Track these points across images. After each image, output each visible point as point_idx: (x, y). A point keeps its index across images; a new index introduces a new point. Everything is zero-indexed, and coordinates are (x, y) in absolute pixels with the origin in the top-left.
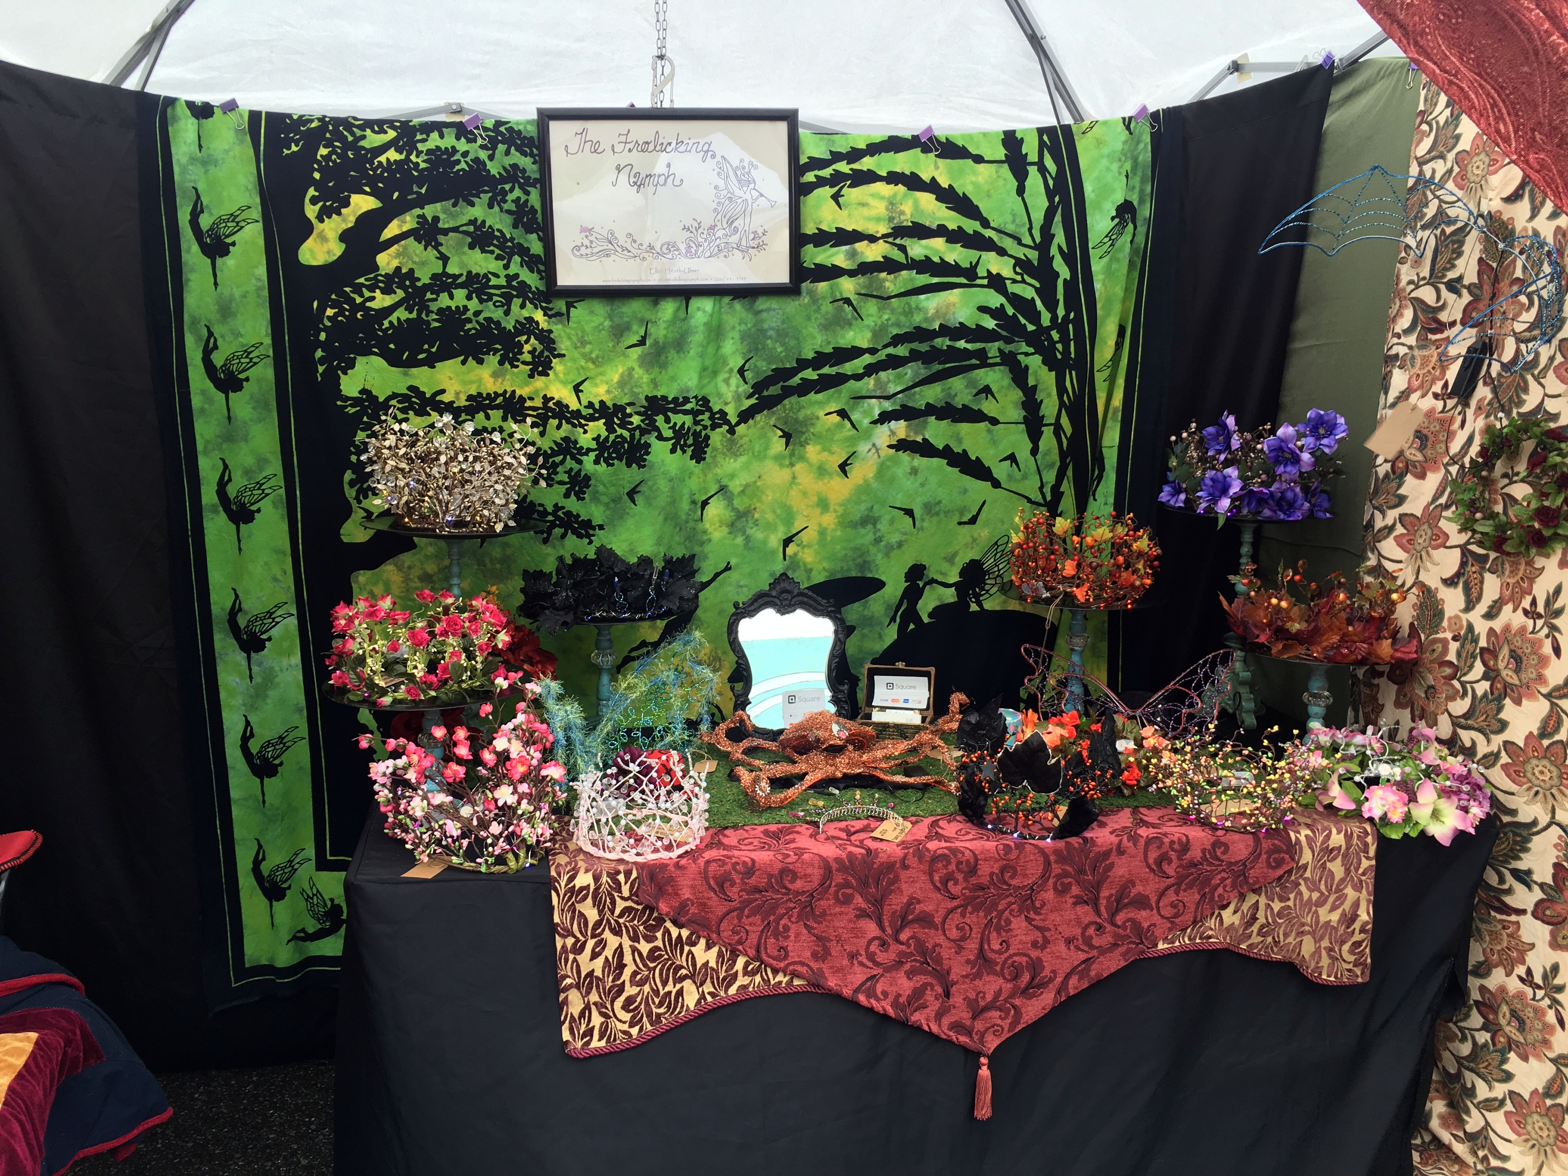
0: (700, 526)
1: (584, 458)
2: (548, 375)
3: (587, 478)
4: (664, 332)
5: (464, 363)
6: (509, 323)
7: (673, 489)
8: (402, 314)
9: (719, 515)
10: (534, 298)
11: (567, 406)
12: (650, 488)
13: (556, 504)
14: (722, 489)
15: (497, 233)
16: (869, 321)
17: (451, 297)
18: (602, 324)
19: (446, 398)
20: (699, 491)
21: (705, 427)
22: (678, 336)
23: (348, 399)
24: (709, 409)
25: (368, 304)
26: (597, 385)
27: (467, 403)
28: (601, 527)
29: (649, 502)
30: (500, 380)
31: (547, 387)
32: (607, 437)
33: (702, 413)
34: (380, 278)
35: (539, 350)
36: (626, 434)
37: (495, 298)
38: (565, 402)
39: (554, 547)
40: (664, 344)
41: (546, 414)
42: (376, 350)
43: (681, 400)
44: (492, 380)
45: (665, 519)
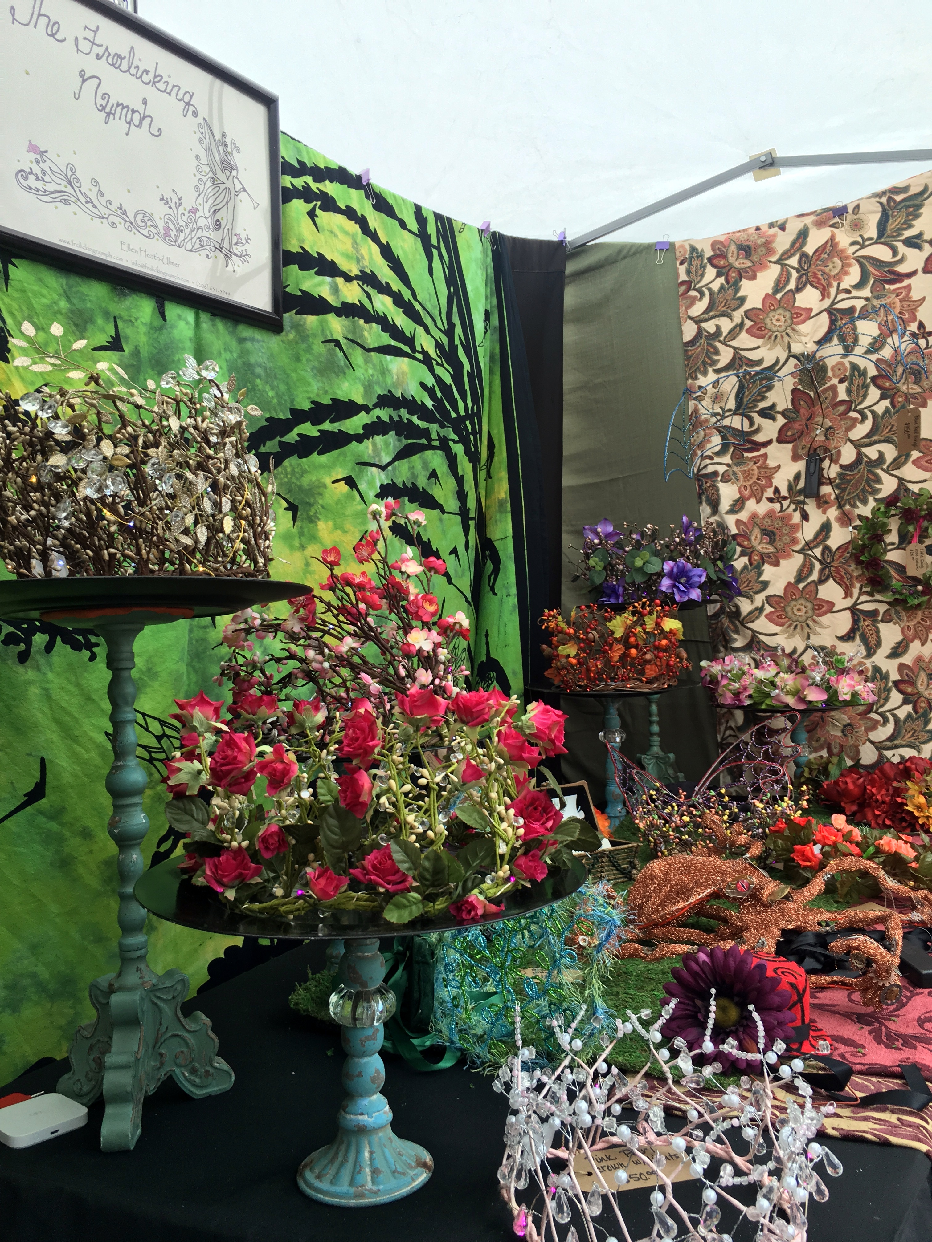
4: (144, 339)
16: (359, 372)
18: (57, 304)
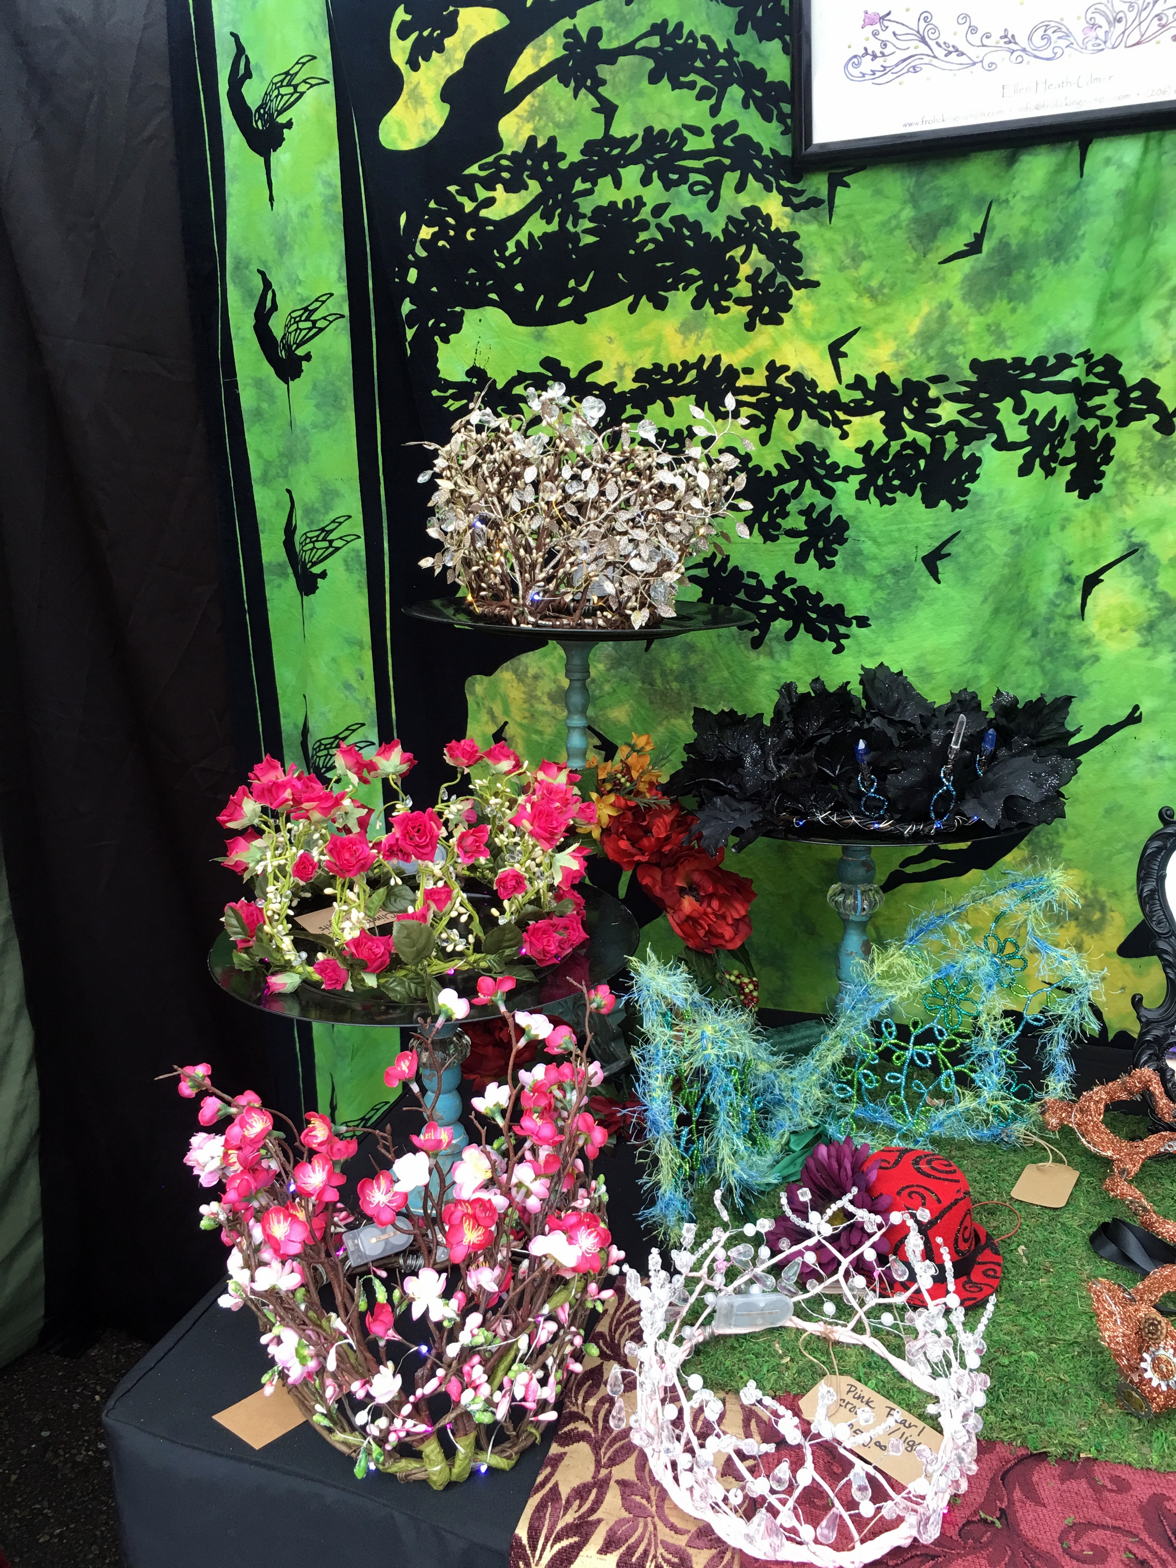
0: (1078, 629)
1: (838, 486)
2: (780, 321)
3: (842, 525)
4: (1024, 222)
5: (632, 309)
6: (716, 224)
7: (1017, 551)
8: (536, 226)
9: (1122, 607)
10: (765, 169)
11: (813, 384)
12: (970, 547)
13: (782, 574)
14: (1134, 551)
15: (702, 45)
17: (618, 184)
18: (895, 216)
19: (601, 378)
20: (1082, 555)
21: (1106, 422)
22: (1058, 227)
23: (448, 385)
24: (1118, 382)
25: (484, 213)
26: (875, 343)
27: (636, 385)
28: (863, 622)
29: (964, 575)
30: (693, 337)
31: (776, 345)
32: (885, 448)
33: (1102, 391)
34: (504, 162)
35: (765, 273)
36: (924, 439)
37: (694, 177)
38: (809, 376)
39: (771, 655)
40: (1022, 247)
41: (771, 399)
42: (493, 296)
43: (1052, 361)
44: (679, 338)
45: (996, 611)
